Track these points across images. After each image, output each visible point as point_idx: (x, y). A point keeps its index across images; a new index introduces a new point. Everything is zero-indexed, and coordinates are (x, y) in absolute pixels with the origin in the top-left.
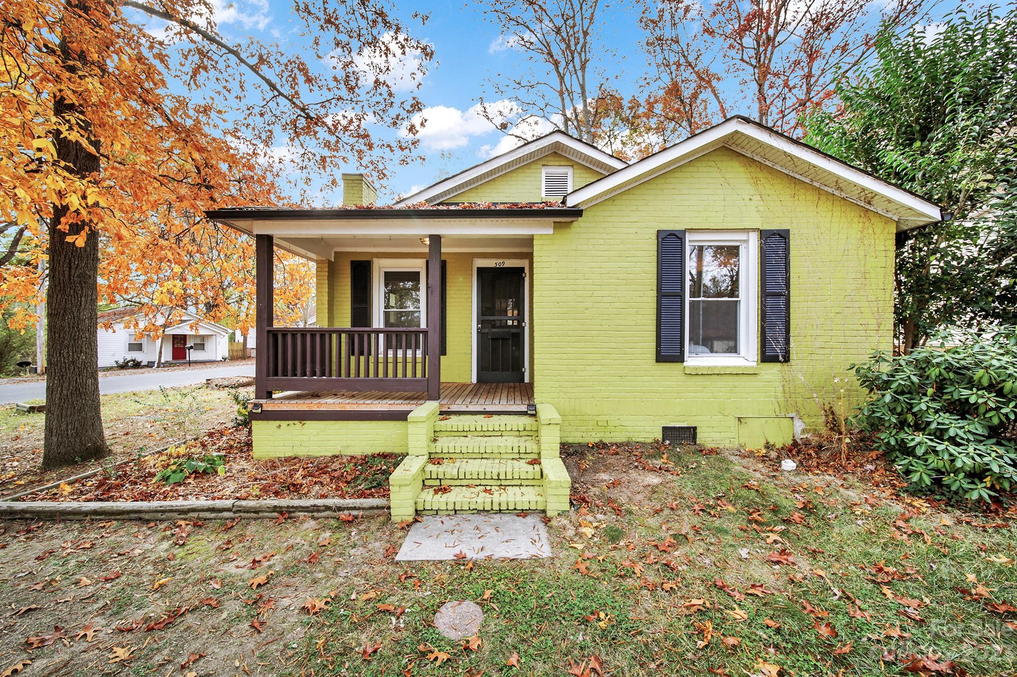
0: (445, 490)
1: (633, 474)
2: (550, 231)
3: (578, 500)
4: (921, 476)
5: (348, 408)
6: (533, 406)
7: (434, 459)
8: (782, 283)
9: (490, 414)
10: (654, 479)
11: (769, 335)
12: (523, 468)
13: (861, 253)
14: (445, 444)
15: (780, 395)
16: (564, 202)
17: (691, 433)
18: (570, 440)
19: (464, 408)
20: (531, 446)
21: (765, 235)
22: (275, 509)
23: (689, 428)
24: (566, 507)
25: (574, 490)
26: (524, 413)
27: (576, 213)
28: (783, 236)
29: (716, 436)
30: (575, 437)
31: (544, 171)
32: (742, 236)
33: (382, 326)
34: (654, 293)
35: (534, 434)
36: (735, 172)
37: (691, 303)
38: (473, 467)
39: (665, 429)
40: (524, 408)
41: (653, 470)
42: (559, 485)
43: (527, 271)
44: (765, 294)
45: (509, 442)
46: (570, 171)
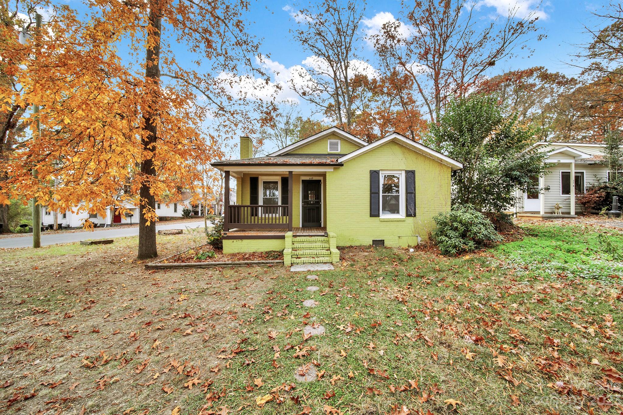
0: (299, 258)
1: (360, 253)
2: (332, 170)
3: (342, 259)
4: (441, 248)
5: (259, 234)
6: (326, 233)
7: (293, 249)
8: (413, 189)
9: (312, 236)
10: (366, 254)
11: (409, 207)
12: (324, 252)
13: (440, 178)
14: (296, 245)
15: (413, 228)
16: (337, 161)
17: (382, 242)
18: (340, 245)
19: (301, 234)
20: (327, 245)
21: (407, 172)
22: (246, 263)
23: (381, 240)
24: (339, 260)
25: (341, 256)
26: (323, 236)
27: (341, 165)
28: (413, 172)
29: (391, 243)
30: (342, 244)
31: (329, 141)
32: (400, 172)
33: (262, 204)
34: (369, 192)
35: (328, 242)
36: (397, 150)
37: (383, 196)
38: (308, 252)
39: (373, 241)
40: (323, 234)
41: (367, 252)
42: (336, 254)
43: (322, 181)
44: (407, 193)
45: (319, 244)
46: (339, 141)
